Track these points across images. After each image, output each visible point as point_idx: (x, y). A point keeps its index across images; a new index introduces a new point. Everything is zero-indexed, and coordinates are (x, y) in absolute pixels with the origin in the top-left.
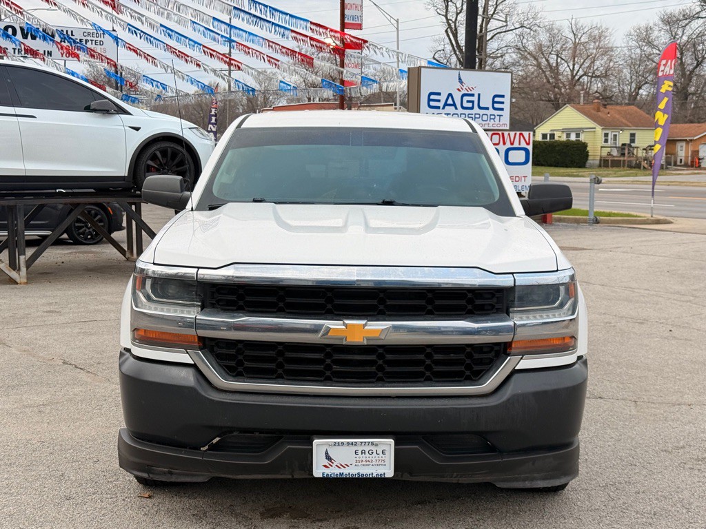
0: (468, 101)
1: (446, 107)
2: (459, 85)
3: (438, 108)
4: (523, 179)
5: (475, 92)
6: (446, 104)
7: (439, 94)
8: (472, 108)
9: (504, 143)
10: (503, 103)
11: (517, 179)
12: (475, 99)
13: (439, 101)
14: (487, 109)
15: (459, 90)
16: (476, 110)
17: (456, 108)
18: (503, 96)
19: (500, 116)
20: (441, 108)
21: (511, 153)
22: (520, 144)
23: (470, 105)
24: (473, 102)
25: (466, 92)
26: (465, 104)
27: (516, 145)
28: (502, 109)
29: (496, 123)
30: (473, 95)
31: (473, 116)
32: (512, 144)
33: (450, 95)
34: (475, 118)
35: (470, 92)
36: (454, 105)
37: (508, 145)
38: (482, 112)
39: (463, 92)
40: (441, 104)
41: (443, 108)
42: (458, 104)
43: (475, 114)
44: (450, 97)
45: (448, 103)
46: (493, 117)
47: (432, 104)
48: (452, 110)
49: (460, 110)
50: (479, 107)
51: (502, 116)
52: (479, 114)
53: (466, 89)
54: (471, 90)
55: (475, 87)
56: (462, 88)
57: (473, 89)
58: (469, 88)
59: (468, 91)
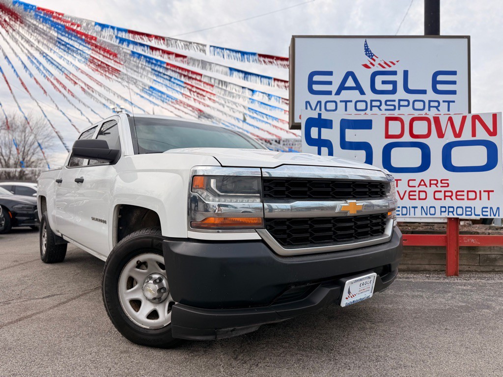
0: (384, 82)
1: (343, 92)
2: (367, 60)
3: (329, 93)
4: (485, 195)
5: (399, 69)
6: (342, 87)
7: (330, 73)
8: (394, 91)
9: (441, 135)
10: (454, 83)
11: (472, 195)
12: (399, 78)
13: (330, 83)
14: (424, 92)
15: (366, 66)
16: (401, 93)
17: (362, 93)
18: (454, 73)
19: (449, 102)
20: (334, 92)
21: (455, 151)
22: (474, 135)
23: (389, 87)
24: (394, 83)
25: (381, 69)
26: (379, 86)
27: (466, 135)
28: (454, 92)
30: (394, 73)
31: (396, 104)
32: (457, 135)
33: (350, 74)
34: (400, 106)
35: (388, 69)
36: (358, 87)
37: (450, 137)
38: (412, 97)
39: (374, 69)
40: (334, 88)
41: (338, 93)
42: (366, 86)
43: (400, 100)
44: (350, 77)
45: (346, 86)
46: (436, 104)
47: (316, 87)
48: (355, 95)
49: (369, 96)
50: (407, 90)
51: (454, 102)
52: (408, 101)
53: (380, 64)
54: (390, 66)
55: (398, 62)
56: (371, 63)
57: (394, 64)
58: (385, 63)
59: (383, 67)
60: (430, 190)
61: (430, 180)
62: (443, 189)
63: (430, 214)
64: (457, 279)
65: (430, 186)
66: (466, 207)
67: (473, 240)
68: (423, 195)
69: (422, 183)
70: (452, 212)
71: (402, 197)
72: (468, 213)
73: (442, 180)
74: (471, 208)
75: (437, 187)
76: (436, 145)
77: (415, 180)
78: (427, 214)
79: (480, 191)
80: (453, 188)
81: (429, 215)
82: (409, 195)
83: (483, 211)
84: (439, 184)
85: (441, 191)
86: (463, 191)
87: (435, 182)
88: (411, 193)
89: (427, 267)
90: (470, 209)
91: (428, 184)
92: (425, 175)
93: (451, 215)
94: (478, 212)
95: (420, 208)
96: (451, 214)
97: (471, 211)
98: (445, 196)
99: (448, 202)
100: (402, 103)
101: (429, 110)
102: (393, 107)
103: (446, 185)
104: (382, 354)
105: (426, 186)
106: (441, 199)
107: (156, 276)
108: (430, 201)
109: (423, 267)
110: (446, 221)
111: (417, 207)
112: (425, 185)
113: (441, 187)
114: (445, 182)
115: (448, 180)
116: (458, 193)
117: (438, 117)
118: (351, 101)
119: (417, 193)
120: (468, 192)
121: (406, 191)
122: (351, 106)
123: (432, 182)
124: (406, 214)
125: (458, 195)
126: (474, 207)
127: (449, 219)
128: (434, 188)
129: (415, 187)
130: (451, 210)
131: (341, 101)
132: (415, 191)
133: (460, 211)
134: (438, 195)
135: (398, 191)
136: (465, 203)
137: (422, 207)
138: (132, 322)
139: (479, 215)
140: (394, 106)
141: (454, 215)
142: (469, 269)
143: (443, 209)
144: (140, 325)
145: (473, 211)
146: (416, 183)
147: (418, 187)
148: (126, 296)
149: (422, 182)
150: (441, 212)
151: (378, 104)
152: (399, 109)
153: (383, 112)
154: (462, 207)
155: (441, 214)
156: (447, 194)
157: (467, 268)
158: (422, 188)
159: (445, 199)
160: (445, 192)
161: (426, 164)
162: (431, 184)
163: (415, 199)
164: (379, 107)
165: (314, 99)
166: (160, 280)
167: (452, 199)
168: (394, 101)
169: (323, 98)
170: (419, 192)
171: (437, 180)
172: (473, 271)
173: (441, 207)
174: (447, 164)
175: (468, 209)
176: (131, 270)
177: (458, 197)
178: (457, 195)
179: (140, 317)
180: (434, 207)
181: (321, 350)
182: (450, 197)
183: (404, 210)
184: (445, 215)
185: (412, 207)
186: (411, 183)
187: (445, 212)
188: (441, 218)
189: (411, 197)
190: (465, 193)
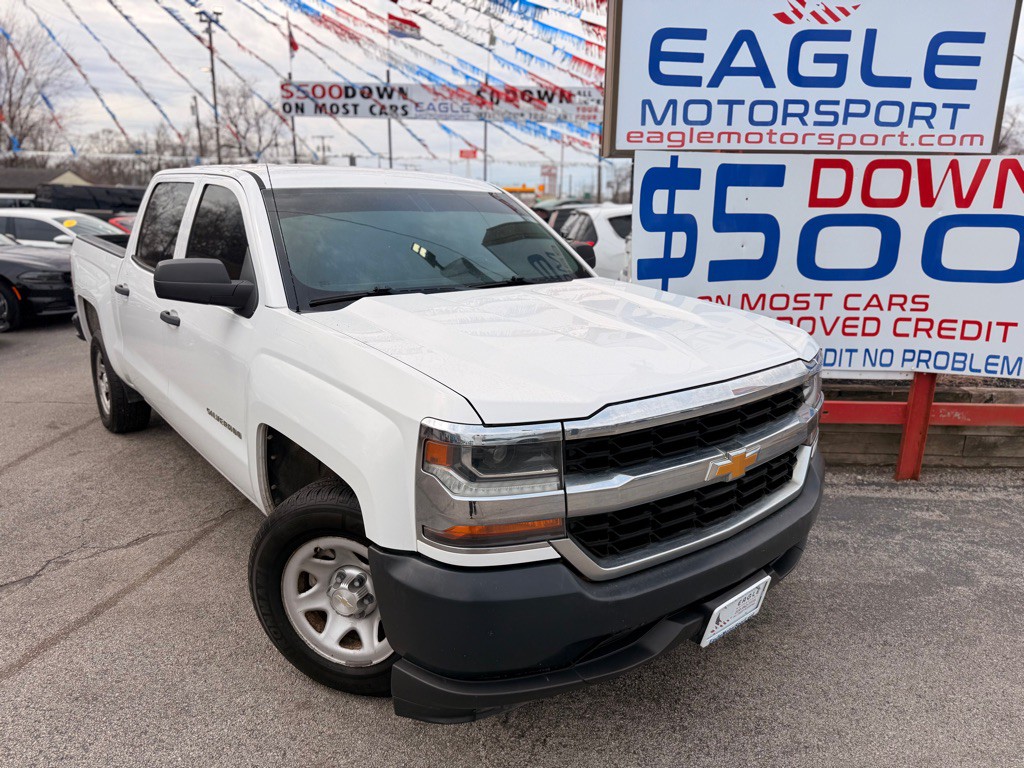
0: (819, 58)
1: (727, 79)
3: (695, 81)
4: (998, 331)
5: (858, 24)
6: (725, 69)
7: (700, 34)
8: (838, 80)
9: (928, 200)
10: (974, 61)
11: (971, 330)
12: (854, 49)
13: (698, 58)
14: (904, 82)
15: (783, 18)
16: (853, 86)
17: (768, 82)
18: (978, 38)
19: (956, 107)
20: (706, 81)
21: (954, 237)
22: (998, 203)
23: (829, 70)
24: (841, 61)
25: (816, 25)
26: (807, 68)
27: (983, 204)
28: (970, 85)
29: (937, 132)
30: (844, 36)
31: (840, 109)
32: (963, 201)
33: (746, 37)
34: (847, 114)
35: (831, 25)
36: (761, 70)
37: (945, 205)
38: (875, 95)
39: (801, 25)
40: (706, 70)
41: (715, 82)
42: (778, 67)
43: (849, 102)
44: (745, 45)
45: (733, 65)
46: (926, 111)
47: (667, 68)
48: (751, 88)
49: (784, 90)
50: (869, 78)
51: (967, 106)
52: (867, 103)
53: (814, 14)
54: (836, 19)
55: (855, 7)
56: (796, 12)
57: (846, 13)
58: (828, 11)
59: (823, 21)
60: (887, 317)
61: (892, 296)
62: (915, 315)
63: (882, 365)
64: (915, 490)
65: (889, 309)
66: (956, 354)
67: (957, 415)
68: (871, 327)
69: (874, 302)
70: (926, 362)
71: (828, 330)
72: (957, 365)
73: (915, 297)
74: (965, 355)
75: (903, 309)
76: (914, 221)
77: (859, 295)
78: (874, 365)
79: (990, 324)
80: (935, 314)
81: (878, 367)
82: (844, 326)
83: (987, 364)
84: (909, 305)
85: (909, 320)
86: (956, 321)
87: (901, 300)
88: (848, 323)
89: (860, 458)
90: (962, 358)
91: (885, 305)
92: (882, 287)
93: (923, 368)
94: (979, 364)
95: (861, 352)
96: (923, 365)
97: (964, 362)
98: (917, 329)
99: (921, 342)
100: (853, 108)
101: (911, 125)
102: (831, 118)
103: (923, 307)
104: (767, 714)
105: (882, 309)
106: (907, 335)
107: (353, 572)
108: (885, 339)
109: (851, 459)
110: (910, 377)
111: (856, 351)
112: (880, 306)
113: (912, 310)
114: (921, 301)
115: (927, 296)
116: (945, 325)
117: (929, 161)
118: (741, 102)
119: (860, 323)
120: (965, 322)
121: (838, 318)
122: (741, 112)
123: (895, 300)
124: (833, 364)
125: (943, 328)
126: (972, 355)
127: (918, 375)
128: (897, 312)
129: (858, 309)
130: (925, 356)
131: (720, 102)
132: (857, 319)
133: (942, 360)
134: (902, 327)
135: (822, 318)
136: (955, 346)
137: (867, 351)
138: (312, 651)
139: (979, 371)
140: (836, 114)
141: (928, 367)
142: (941, 463)
143: (909, 356)
144: (327, 656)
145: (968, 362)
146: (861, 302)
147: (865, 309)
148: (297, 605)
149: (875, 299)
150: (904, 360)
151: (800, 109)
152: (845, 122)
153: (811, 128)
154: (947, 354)
155: (903, 365)
156: (922, 325)
157: (936, 461)
158: (873, 312)
159: (915, 335)
160: (918, 320)
161: (888, 260)
162: (891, 304)
163: (855, 334)
164: (801, 117)
165: (661, 95)
166: (361, 580)
167: (929, 336)
168: (837, 103)
169: (682, 94)
170: (866, 319)
171: (905, 297)
172: (947, 467)
173: (905, 351)
174: (932, 264)
175: (958, 358)
176: (304, 562)
177: (943, 333)
178: (940, 328)
179: (327, 641)
180: (891, 351)
181: (658, 703)
182: (927, 331)
183: (831, 355)
184: (911, 367)
185: (847, 351)
186: (851, 302)
187: (912, 360)
188: (901, 372)
189: (847, 330)
190: (958, 326)
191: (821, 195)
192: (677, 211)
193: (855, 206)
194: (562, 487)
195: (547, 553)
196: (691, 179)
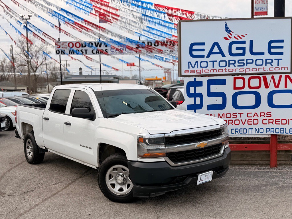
0: (237, 49)
1: (212, 55)
3: (203, 56)
5: (247, 39)
6: (211, 53)
7: (203, 44)
8: (243, 54)
9: (267, 86)
10: (282, 47)
11: (284, 122)
12: (247, 46)
13: (203, 50)
14: (263, 54)
15: (226, 38)
17: (223, 55)
18: (282, 41)
19: (278, 60)
20: (206, 56)
21: (275, 96)
23: (241, 51)
24: (244, 49)
25: (235, 40)
27: (282, 87)
28: (282, 53)
29: (274, 67)
30: (244, 42)
31: (245, 62)
32: (277, 87)
33: (216, 44)
34: (247, 63)
35: (240, 40)
36: (221, 52)
37: (272, 88)
38: (255, 57)
39: (231, 40)
40: (206, 53)
41: (208, 56)
42: (226, 51)
43: (247, 60)
44: (216, 46)
45: (213, 51)
46: (270, 61)
47: (194, 53)
48: (219, 57)
49: (228, 57)
50: (252, 53)
51: (281, 59)
52: (252, 60)
53: (235, 37)
54: (241, 38)
55: (246, 35)
56: (229, 37)
57: (244, 36)
58: (238, 36)
59: (237, 39)
60: (260, 119)
61: (261, 113)
62: (268, 118)
63: (260, 133)
65: (260, 117)
66: (281, 129)
67: (286, 147)
68: (256, 122)
69: (256, 115)
70: (273, 131)
71: (244, 123)
72: (282, 132)
73: (267, 113)
74: (283, 129)
75: (264, 117)
76: (264, 92)
77: (251, 113)
78: (258, 133)
79: (289, 120)
80: (274, 117)
81: (259, 133)
82: (248, 122)
83: (290, 131)
84: (266, 115)
85: (267, 119)
86: (279, 119)
87: (263, 114)
88: (249, 121)
89: (260, 162)
90: (283, 130)
91: (259, 115)
92: (258, 110)
93: (272, 133)
94: (288, 131)
95: (254, 129)
96: (272, 132)
97: (283, 131)
98: (269, 122)
99: (271, 126)
100: (249, 61)
101: (266, 65)
102: (242, 64)
103: (270, 116)
106: (267, 124)
108: (260, 125)
109: (258, 162)
110: (270, 136)
111: (252, 129)
112: (257, 116)
114: (269, 114)
115: (271, 113)
116: (277, 121)
117: (266, 76)
118: (216, 61)
119: (252, 121)
120: (282, 120)
121: (246, 120)
122: (216, 64)
123: (262, 114)
124: (246, 133)
125: (276, 121)
126: (285, 129)
127: (272, 135)
128: (263, 117)
129: (251, 117)
130: (272, 130)
131: (210, 61)
132: (251, 120)
133: (277, 131)
134: (265, 122)
135: (241, 120)
136: (280, 126)
137: (256, 129)
138: (112, 193)
139: (288, 133)
140: (244, 63)
141: (274, 133)
142: (286, 163)
143: (268, 130)
144: (116, 194)
145: (284, 131)
146: (252, 115)
147: (253, 117)
148: (109, 183)
149: (256, 114)
150: (267, 131)
151: (233, 62)
152: (247, 65)
153: (237, 67)
154: (278, 129)
155: (267, 133)
156: (270, 121)
157: (284, 162)
158: (256, 118)
159: (269, 124)
160: (269, 119)
161: (258, 104)
163: (251, 124)
164: (234, 64)
165: (193, 60)
166: (123, 175)
167: (273, 124)
168: (244, 60)
169: (199, 60)
170: (254, 120)
171: (264, 113)
172: (288, 164)
173: (267, 128)
174: (271, 104)
175: (282, 130)
176: (111, 172)
177: (277, 123)
178: (276, 122)
179: (116, 190)
180: (263, 129)
182: (272, 122)
183: (245, 130)
184: (269, 133)
185: (250, 129)
186: (249, 115)
187: (269, 131)
188: (267, 135)
189: (249, 123)
190: (280, 121)
191: (237, 86)
192: (197, 92)
193: (247, 89)
194: (165, 146)
195: (162, 160)
196: (200, 84)
